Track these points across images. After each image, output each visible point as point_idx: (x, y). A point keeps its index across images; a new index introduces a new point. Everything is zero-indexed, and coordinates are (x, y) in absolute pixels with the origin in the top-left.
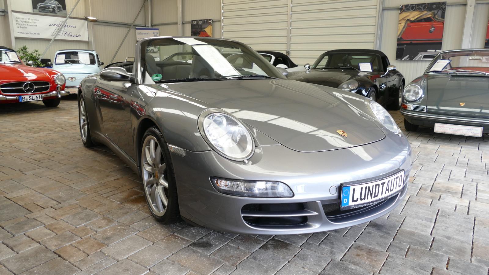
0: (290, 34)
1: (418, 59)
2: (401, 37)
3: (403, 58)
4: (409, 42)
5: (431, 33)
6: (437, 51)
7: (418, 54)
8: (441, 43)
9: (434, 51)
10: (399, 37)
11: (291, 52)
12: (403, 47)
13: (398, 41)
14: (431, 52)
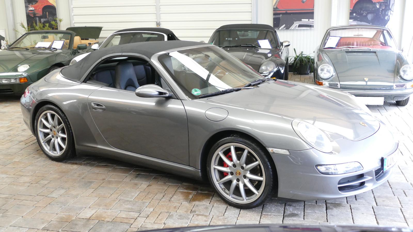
0: (160, 3)
1: (294, 28)
2: (276, 7)
3: (280, 27)
4: (284, 12)
5: (304, 3)
6: (310, 20)
7: (294, 23)
8: (313, 13)
9: (307, 20)
10: (275, 7)
11: (161, 23)
12: (279, 17)
13: (274, 11)
14: (305, 21)
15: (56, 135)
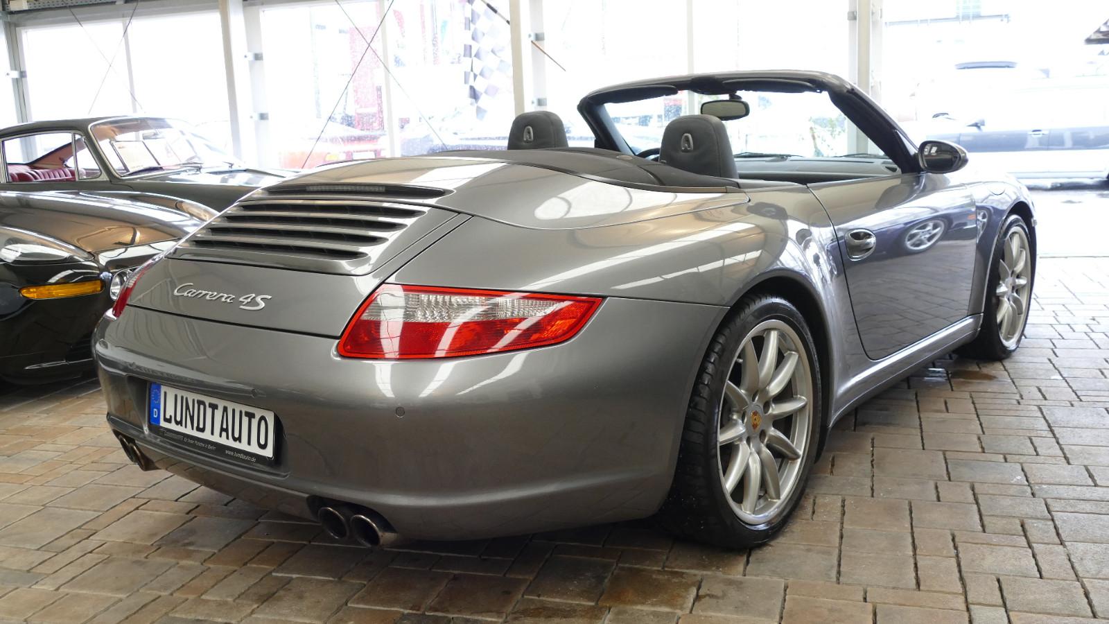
15: (758, 427)
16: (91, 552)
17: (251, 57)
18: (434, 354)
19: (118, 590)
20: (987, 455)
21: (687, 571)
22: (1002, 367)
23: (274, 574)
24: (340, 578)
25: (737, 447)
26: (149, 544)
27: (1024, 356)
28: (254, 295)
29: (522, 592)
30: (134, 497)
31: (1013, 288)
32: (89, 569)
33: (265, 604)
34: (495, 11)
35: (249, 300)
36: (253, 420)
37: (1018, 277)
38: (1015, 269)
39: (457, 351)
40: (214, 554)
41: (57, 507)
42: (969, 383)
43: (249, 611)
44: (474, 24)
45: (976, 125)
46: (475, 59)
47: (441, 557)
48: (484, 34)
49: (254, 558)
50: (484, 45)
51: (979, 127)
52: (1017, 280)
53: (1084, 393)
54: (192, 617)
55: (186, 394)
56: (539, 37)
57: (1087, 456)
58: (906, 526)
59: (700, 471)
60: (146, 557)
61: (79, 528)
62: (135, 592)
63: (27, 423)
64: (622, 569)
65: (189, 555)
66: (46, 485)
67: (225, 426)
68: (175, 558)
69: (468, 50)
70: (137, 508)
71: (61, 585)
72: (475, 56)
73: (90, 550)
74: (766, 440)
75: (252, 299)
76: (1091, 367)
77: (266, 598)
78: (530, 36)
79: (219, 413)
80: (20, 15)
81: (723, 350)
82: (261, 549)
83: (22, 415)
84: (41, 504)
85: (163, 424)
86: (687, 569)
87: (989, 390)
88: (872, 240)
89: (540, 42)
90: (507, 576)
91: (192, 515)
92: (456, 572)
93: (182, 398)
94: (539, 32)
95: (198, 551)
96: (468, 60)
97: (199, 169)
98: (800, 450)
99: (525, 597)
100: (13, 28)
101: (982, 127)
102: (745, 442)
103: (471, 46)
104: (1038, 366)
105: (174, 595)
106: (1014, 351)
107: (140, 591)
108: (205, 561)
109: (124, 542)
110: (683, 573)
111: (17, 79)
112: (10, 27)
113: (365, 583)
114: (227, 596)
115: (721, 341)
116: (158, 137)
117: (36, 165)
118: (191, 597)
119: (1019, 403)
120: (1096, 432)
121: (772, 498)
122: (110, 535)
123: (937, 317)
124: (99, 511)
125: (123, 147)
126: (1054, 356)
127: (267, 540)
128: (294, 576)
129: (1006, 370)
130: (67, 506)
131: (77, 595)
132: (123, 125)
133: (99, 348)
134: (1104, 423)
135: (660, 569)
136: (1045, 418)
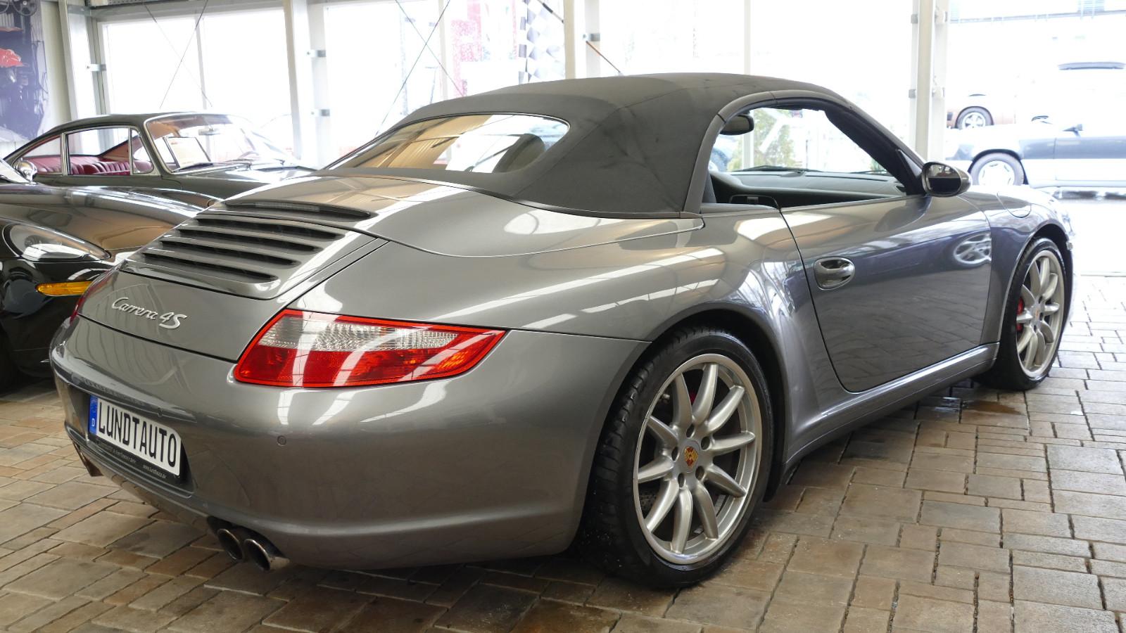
15: (694, 463)
16: (46, 552)
17: (313, 54)
18: (333, 383)
19: (55, 592)
20: (969, 497)
21: (608, 609)
22: (1022, 399)
23: (205, 586)
24: (265, 595)
25: (666, 484)
26: (102, 547)
27: (1051, 387)
28: (173, 314)
29: (434, 620)
30: (105, 497)
31: (1041, 315)
32: (38, 569)
33: (184, 617)
34: (551, 11)
35: (168, 318)
36: (165, 437)
37: (1049, 302)
38: (1044, 295)
39: (360, 380)
40: (159, 560)
41: (33, 504)
42: (979, 414)
43: (166, 623)
44: (530, 24)
45: (1073, 130)
46: (529, 59)
47: (371, 578)
48: (539, 34)
49: (194, 567)
50: (538, 45)
51: (1076, 132)
52: (1046, 307)
53: (1100, 432)
54: (112, 625)
55: (116, 407)
56: (594, 38)
57: (1075, 503)
58: (853, 572)
59: (612, 509)
60: (94, 561)
61: (44, 526)
62: (70, 596)
63: (39, 415)
64: (544, 602)
65: (133, 560)
66: (32, 479)
67: (144, 442)
68: (119, 563)
69: (523, 51)
70: (104, 510)
71: (6, 584)
72: (530, 56)
73: (45, 550)
74: (703, 478)
75: (170, 318)
76: (1119, 402)
77: (188, 610)
78: (584, 36)
79: (140, 426)
80: (100, 10)
81: (644, 385)
82: (203, 559)
83: (39, 406)
84: (19, 499)
85: (99, 434)
86: (608, 606)
87: (999, 424)
88: (851, 268)
89: (596, 43)
90: (427, 603)
91: (153, 519)
92: (378, 595)
93: (113, 409)
94: (594, 32)
95: (144, 557)
96: (523, 60)
97: (249, 166)
98: (746, 488)
99: (436, 626)
100: (94, 22)
101: (1079, 132)
102: (676, 479)
103: (526, 46)
104: (1062, 399)
105: (105, 601)
106: (1040, 381)
107: (75, 595)
108: (146, 568)
109: (81, 544)
110: (602, 611)
111: (97, 72)
112: (92, 21)
113: (288, 601)
114: (153, 606)
115: (643, 376)
116: (213, 133)
117: (106, 157)
118: (119, 604)
119: (1026, 439)
120: (1094, 477)
121: (709, 537)
122: (69, 536)
123: (963, 339)
124: (68, 510)
125: (176, 143)
126: (1084, 388)
127: (213, 549)
128: (223, 589)
129: (1026, 403)
130: (41, 503)
131: (16, 595)
132: (182, 121)
133: (55, 355)
134: (1109, 467)
135: (581, 605)
136: (1046, 458)
